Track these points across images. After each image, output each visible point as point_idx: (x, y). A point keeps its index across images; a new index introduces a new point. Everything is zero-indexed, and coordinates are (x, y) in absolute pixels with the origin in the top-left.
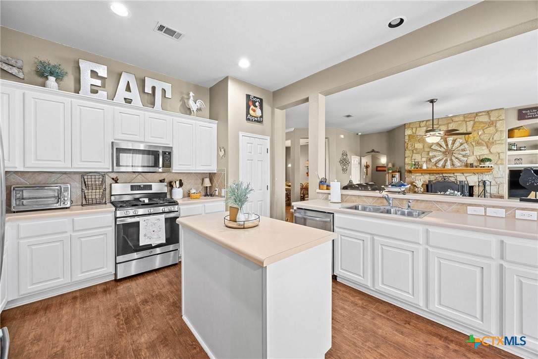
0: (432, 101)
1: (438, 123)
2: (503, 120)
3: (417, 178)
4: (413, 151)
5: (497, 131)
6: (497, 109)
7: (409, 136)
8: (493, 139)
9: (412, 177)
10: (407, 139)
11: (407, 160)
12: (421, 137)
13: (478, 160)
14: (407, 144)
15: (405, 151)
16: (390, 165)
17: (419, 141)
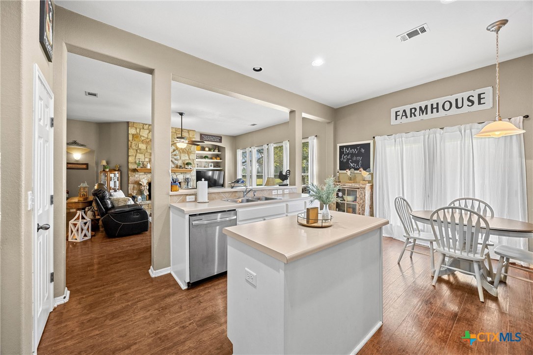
0: (181, 114)
3: (141, 177)
4: (137, 150)
7: (133, 135)
9: (136, 176)
10: (131, 138)
11: (131, 159)
12: (145, 138)
13: (184, 164)
14: (131, 143)
15: (128, 149)
16: (104, 163)
17: (143, 142)
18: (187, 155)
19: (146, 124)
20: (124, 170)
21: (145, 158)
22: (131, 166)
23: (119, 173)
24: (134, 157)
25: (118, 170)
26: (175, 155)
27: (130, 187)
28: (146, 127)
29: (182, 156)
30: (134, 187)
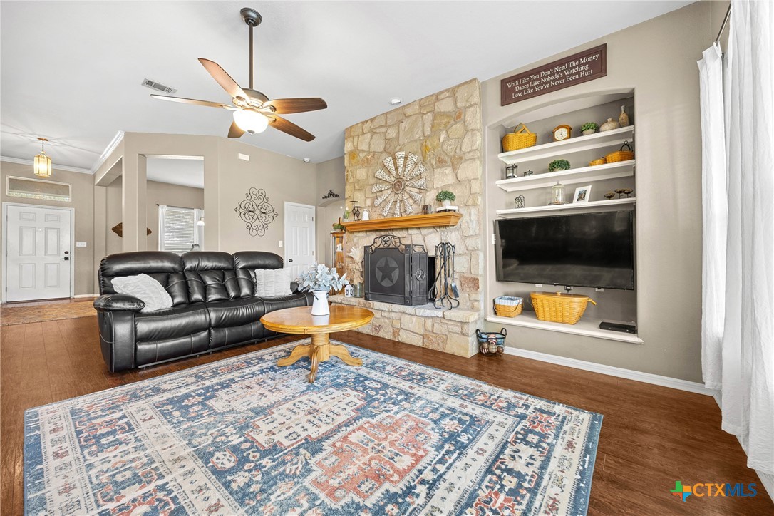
1: (386, 123)
2: (476, 104)
5: (466, 130)
6: (465, 83)
8: (461, 150)
12: (364, 154)
17: (362, 163)
18: (448, 170)
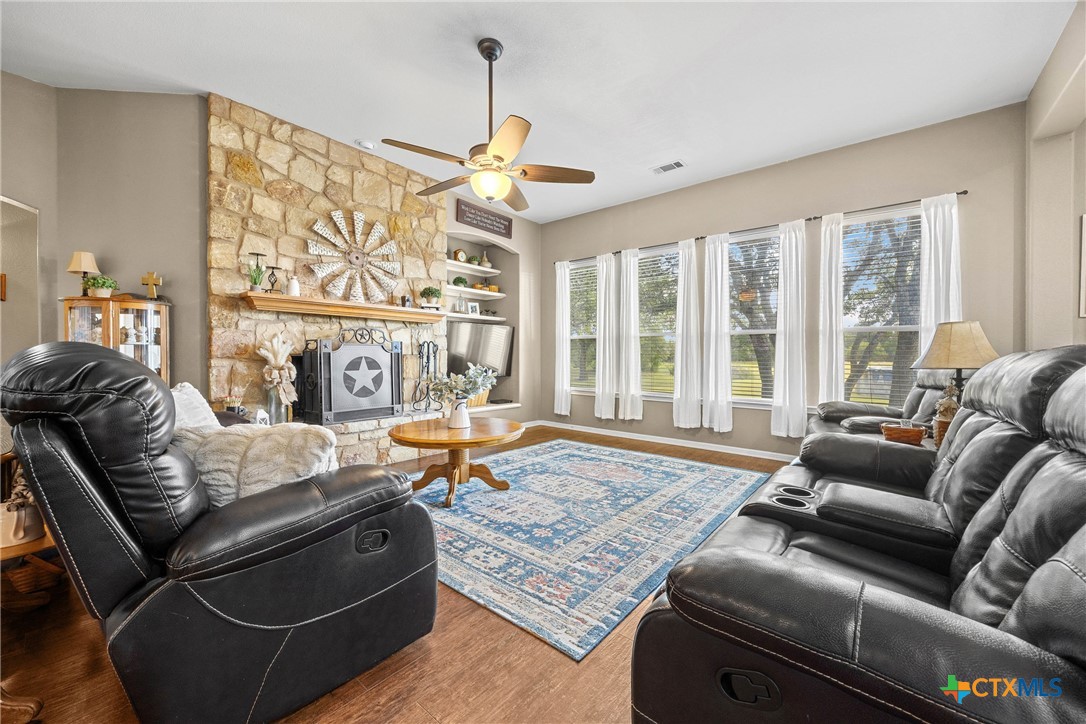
3: (262, 329)
4: (244, 220)
7: (228, 153)
8: (432, 245)
9: (244, 324)
10: (217, 163)
11: (218, 253)
12: (276, 176)
13: (413, 292)
14: (221, 185)
15: (206, 210)
16: (87, 263)
17: (268, 189)
18: (421, 263)
19: (282, 123)
20: (188, 299)
21: (278, 255)
22: (222, 285)
23: (164, 309)
24: (233, 249)
25: (159, 298)
26: (386, 258)
27: (214, 371)
28: (282, 132)
29: (406, 264)
30: (232, 372)
